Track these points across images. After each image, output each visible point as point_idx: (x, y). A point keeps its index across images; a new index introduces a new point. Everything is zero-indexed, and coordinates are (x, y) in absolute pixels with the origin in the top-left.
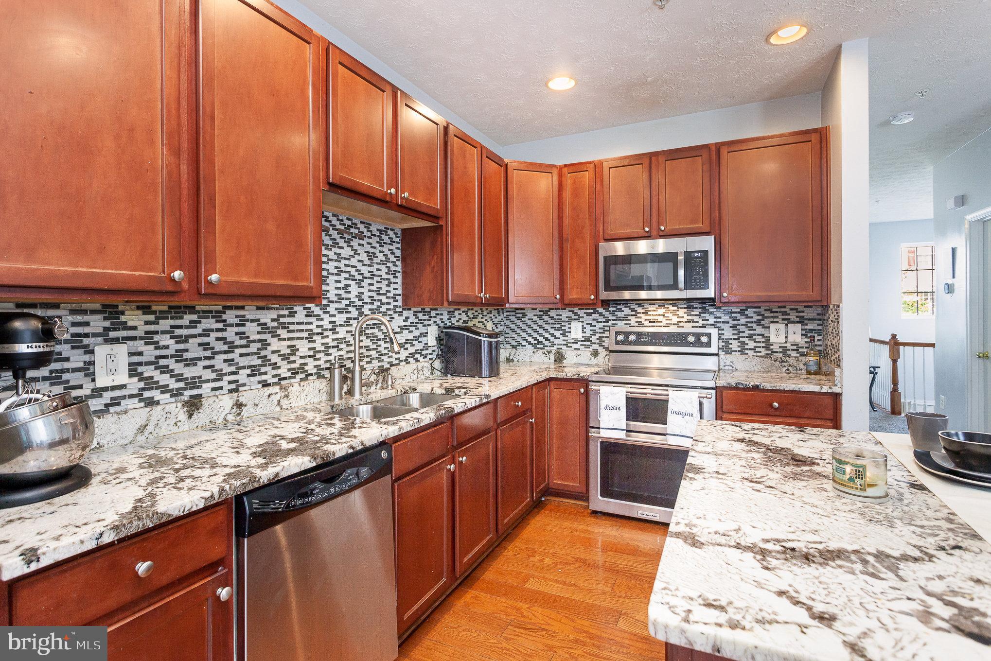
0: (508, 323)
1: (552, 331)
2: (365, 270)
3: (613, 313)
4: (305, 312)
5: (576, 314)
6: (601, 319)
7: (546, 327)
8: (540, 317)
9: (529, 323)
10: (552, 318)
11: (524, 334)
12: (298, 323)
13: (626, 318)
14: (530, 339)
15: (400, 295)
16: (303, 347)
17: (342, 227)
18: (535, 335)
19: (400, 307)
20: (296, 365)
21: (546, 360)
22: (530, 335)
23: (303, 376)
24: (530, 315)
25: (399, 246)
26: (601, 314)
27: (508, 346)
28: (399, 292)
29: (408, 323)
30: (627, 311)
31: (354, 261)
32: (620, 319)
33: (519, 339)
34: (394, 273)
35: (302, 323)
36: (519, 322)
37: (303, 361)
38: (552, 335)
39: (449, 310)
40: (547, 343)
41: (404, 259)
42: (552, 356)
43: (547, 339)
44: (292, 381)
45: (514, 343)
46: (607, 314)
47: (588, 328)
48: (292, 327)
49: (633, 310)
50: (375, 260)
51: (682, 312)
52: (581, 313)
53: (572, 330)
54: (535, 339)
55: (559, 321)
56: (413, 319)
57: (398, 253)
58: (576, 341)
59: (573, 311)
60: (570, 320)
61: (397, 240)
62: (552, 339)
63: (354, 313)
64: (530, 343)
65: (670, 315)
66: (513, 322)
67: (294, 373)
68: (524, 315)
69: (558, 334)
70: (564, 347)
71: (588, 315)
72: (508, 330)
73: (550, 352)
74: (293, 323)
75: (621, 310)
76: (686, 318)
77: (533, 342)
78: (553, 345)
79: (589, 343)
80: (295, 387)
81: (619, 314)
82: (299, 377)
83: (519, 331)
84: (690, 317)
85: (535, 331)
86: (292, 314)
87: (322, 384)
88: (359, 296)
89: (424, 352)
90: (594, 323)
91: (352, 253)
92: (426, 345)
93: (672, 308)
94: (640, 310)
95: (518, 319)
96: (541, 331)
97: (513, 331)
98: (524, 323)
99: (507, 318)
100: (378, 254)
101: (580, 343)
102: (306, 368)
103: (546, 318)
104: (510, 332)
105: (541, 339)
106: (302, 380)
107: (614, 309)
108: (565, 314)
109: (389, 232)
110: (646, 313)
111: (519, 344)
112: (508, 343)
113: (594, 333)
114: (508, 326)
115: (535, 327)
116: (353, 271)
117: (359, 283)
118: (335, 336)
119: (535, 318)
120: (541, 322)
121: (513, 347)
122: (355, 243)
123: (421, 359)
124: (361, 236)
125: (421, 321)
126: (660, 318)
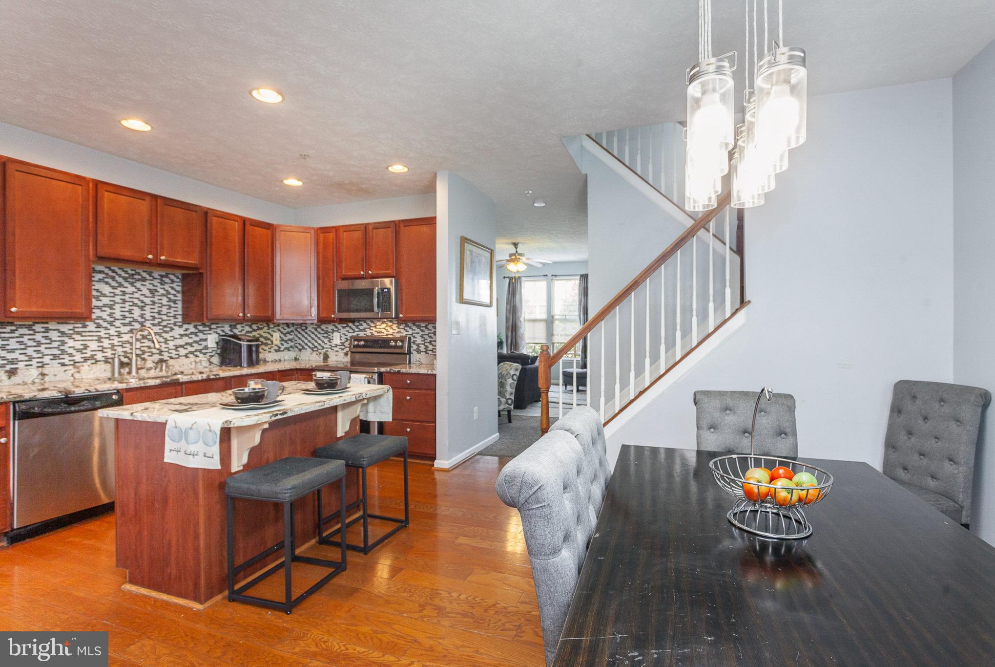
0: (296, 333)
1: (323, 339)
2: (147, 301)
3: (357, 327)
4: (95, 325)
5: (336, 327)
6: (351, 331)
7: (320, 336)
8: (316, 329)
9: (309, 333)
10: (323, 330)
11: (306, 341)
12: (89, 332)
13: (364, 330)
14: (310, 344)
15: (180, 315)
16: (94, 345)
17: (127, 275)
18: (313, 341)
19: (180, 322)
20: (88, 355)
21: (318, 359)
22: (310, 341)
23: (93, 361)
24: (310, 328)
25: (180, 284)
26: (350, 327)
27: (297, 349)
28: (180, 312)
29: (188, 332)
30: (365, 325)
31: (136, 295)
32: (361, 330)
33: (303, 344)
34: (175, 302)
35: (92, 332)
36: (303, 333)
37: (93, 353)
38: (323, 342)
39: (231, 324)
40: (320, 347)
41: (184, 293)
42: (322, 356)
43: (320, 344)
44: (84, 364)
45: (300, 347)
46: (354, 327)
47: (344, 337)
48: (84, 334)
49: (368, 325)
50: (156, 294)
51: (395, 327)
52: (339, 326)
53: (334, 338)
54: (313, 344)
55: (327, 332)
56: (193, 330)
57: (179, 289)
58: (337, 345)
59: (335, 326)
60: (333, 331)
61: (178, 280)
62: (323, 344)
63: (137, 326)
64: (310, 347)
65: (388, 328)
66: (300, 333)
67: (86, 360)
68: (307, 328)
69: (326, 341)
70: (329, 350)
71: (344, 328)
72: (296, 338)
73: (320, 353)
74: (85, 332)
75: (361, 325)
76: (397, 330)
77: (312, 346)
78: (323, 348)
79: (343, 347)
80: (85, 367)
81: (361, 327)
82: (89, 362)
83: (303, 339)
84: (399, 330)
85: (313, 339)
86: (85, 326)
87: (108, 367)
88: (142, 316)
89: (203, 351)
90: (347, 333)
91: (136, 290)
92: (206, 348)
93: (390, 324)
94: (372, 325)
95: (303, 330)
96: (316, 338)
97: (300, 338)
98: (306, 333)
99: (296, 330)
100: (159, 290)
101: (338, 347)
102: (95, 357)
103: (319, 330)
104: (298, 340)
105: (316, 344)
106: (92, 364)
107: (358, 324)
108: (330, 327)
109: (170, 276)
110: (375, 327)
111: (304, 348)
112: (297, 347)
113: (347, 340)
114: (297, 336)
115: (313, 336)
116: (136, 301)
117: (142, 308)
118: (120, 339)
119: (313, 330)
120: (316, 333)
121: (300, 350)
122: (138, 284)
123: (201, 355)
124: (144, 279)
125: (201, 331)
126: (383, 331)
